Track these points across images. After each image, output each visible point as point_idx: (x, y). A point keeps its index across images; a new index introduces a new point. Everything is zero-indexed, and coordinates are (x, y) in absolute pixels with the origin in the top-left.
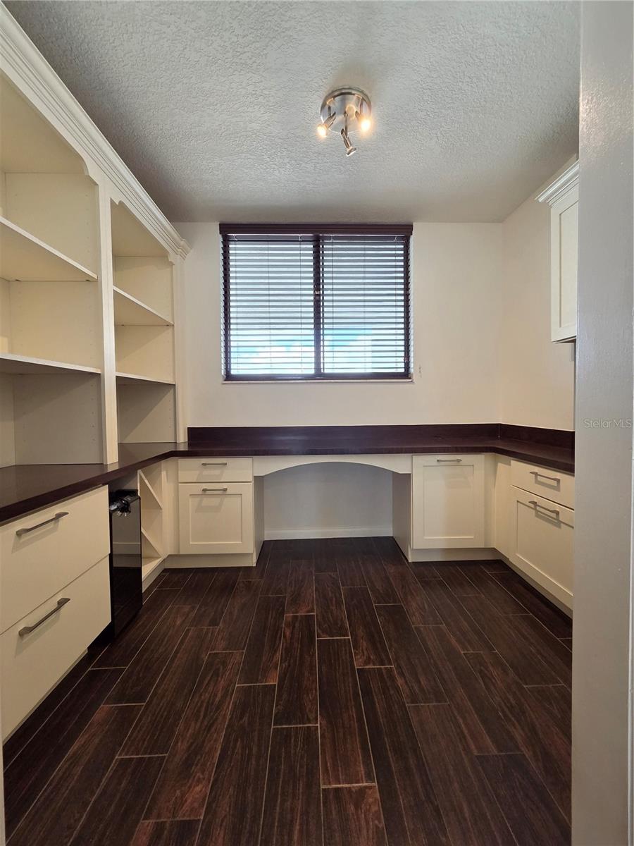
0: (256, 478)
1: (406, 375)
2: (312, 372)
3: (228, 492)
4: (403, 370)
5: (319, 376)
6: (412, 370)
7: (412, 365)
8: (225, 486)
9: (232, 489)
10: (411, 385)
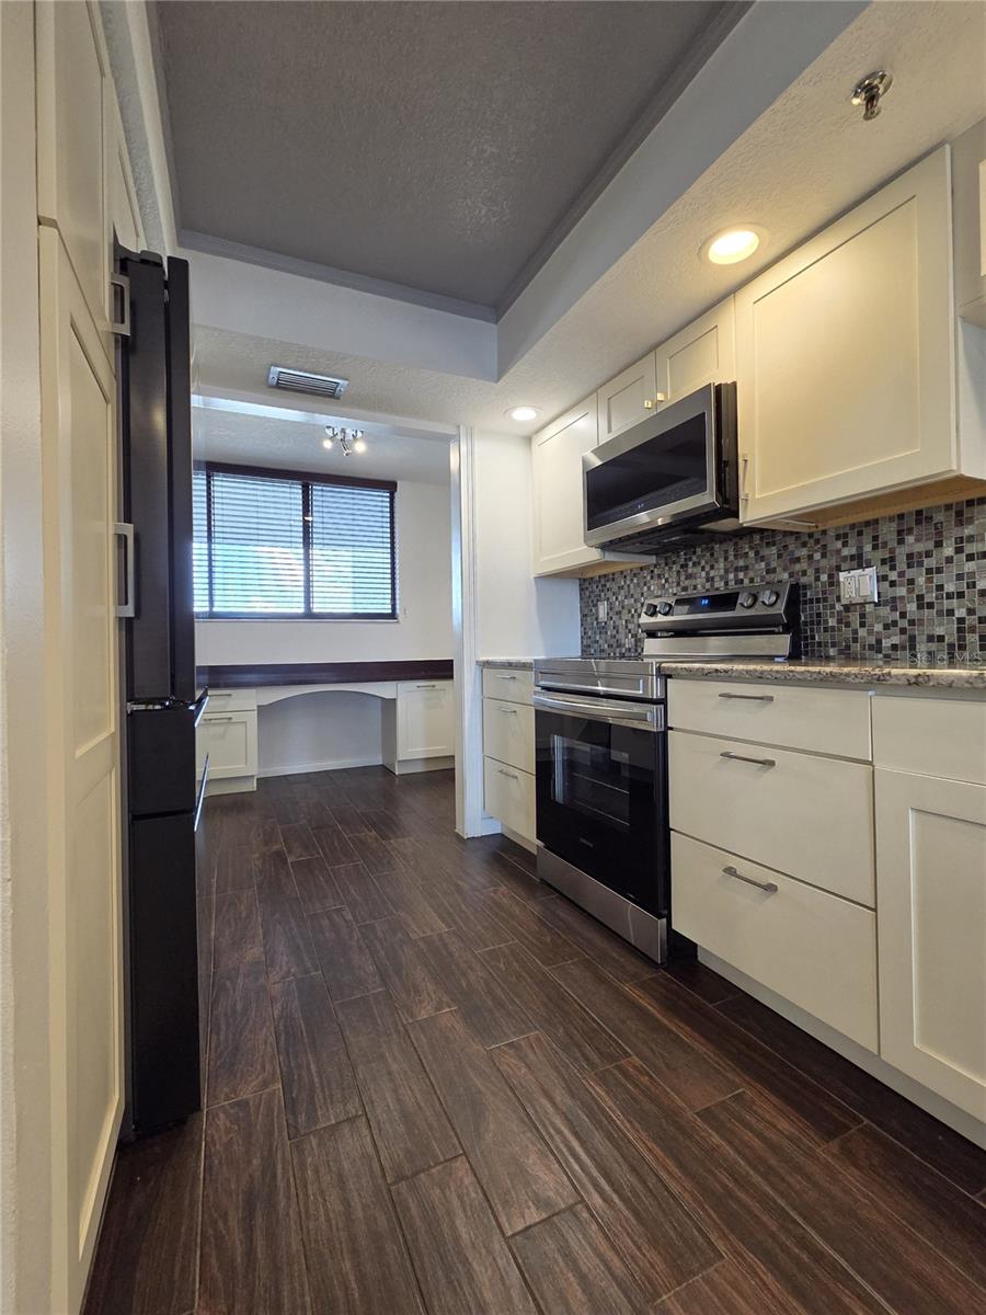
0: (258, 706)
1: (393, 616)
2: (302, 611)
3: (233, 720)
4: (390, 611)
5: (309, 615)
6: (398, 611)
7: (398, 607)
8: (229, 715)
9: (236, 717)
10: (397, 625)
